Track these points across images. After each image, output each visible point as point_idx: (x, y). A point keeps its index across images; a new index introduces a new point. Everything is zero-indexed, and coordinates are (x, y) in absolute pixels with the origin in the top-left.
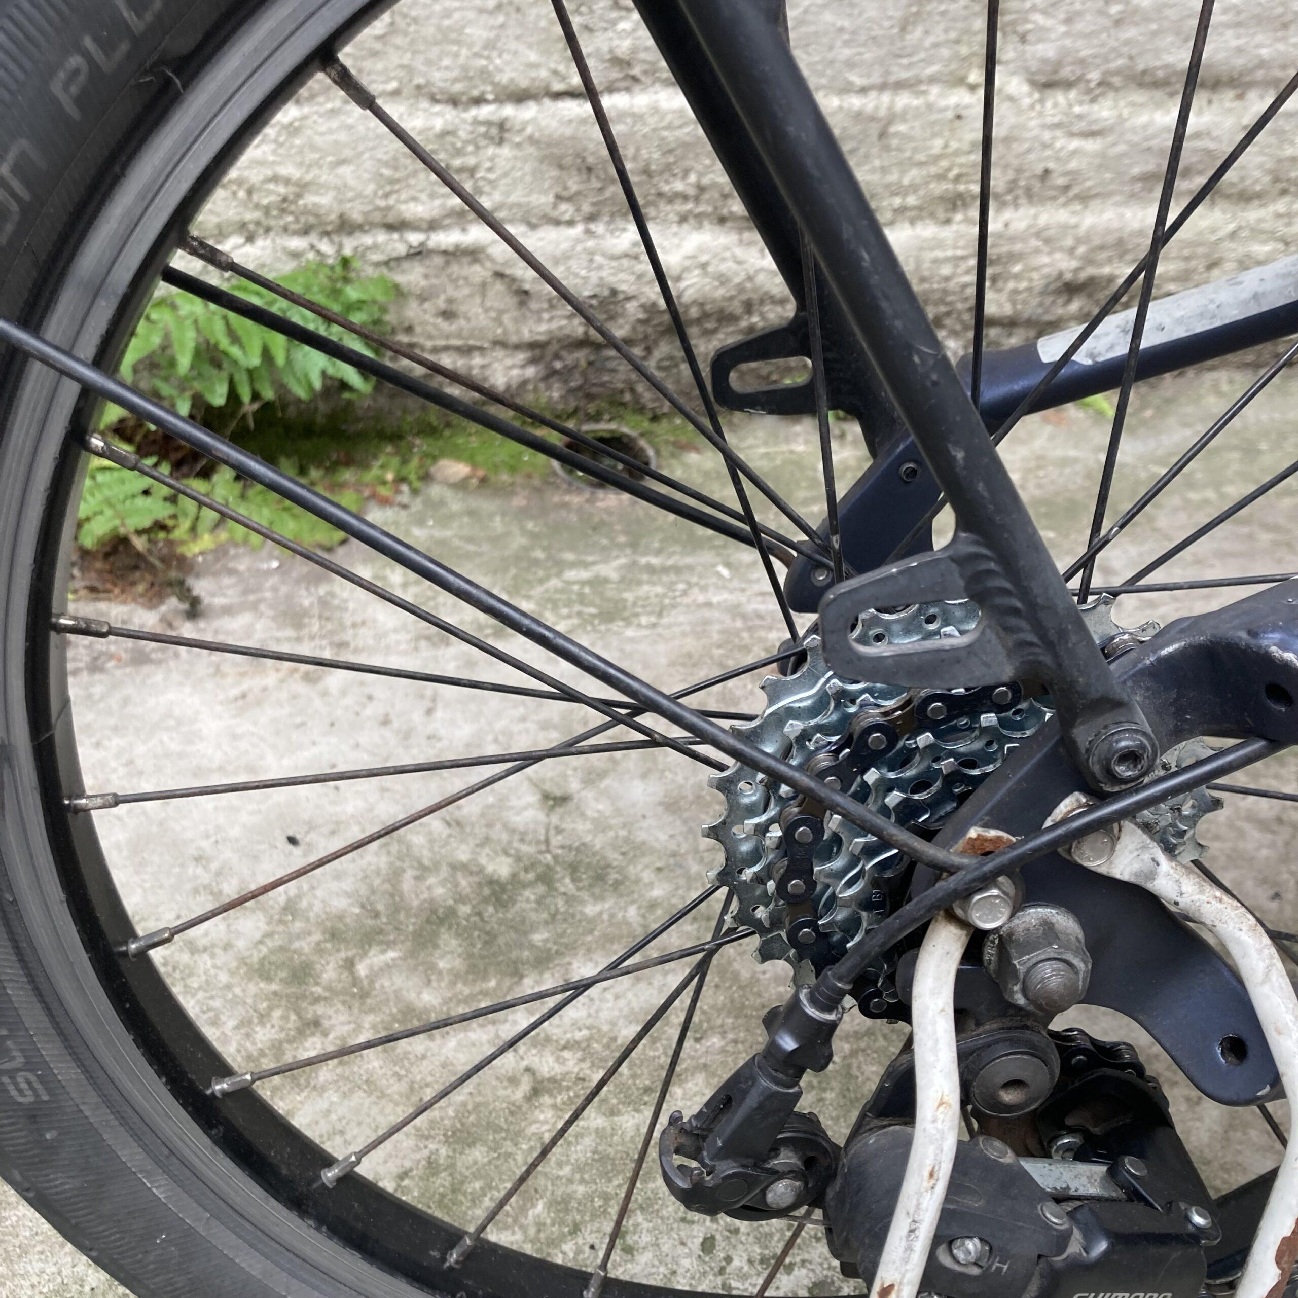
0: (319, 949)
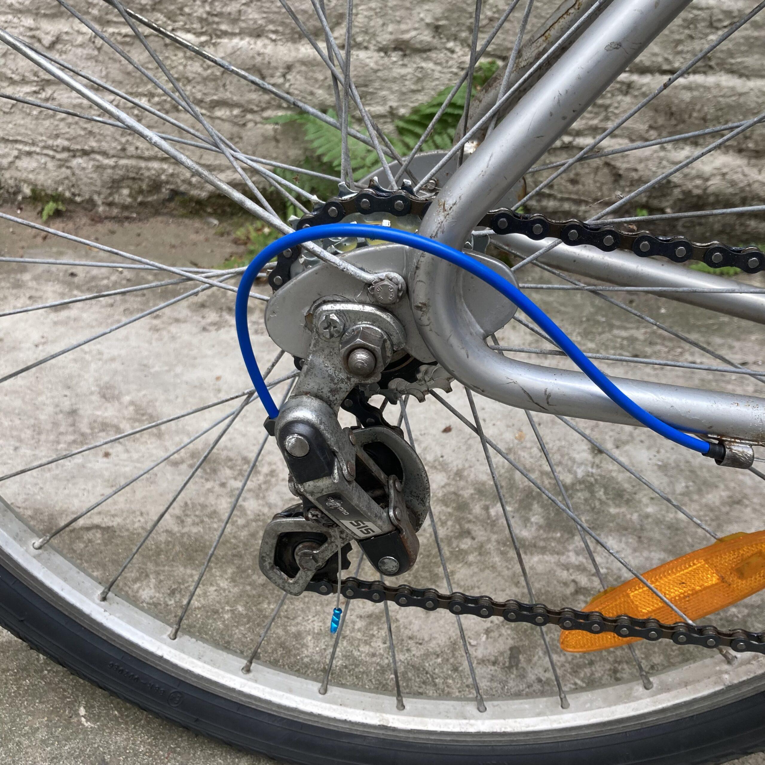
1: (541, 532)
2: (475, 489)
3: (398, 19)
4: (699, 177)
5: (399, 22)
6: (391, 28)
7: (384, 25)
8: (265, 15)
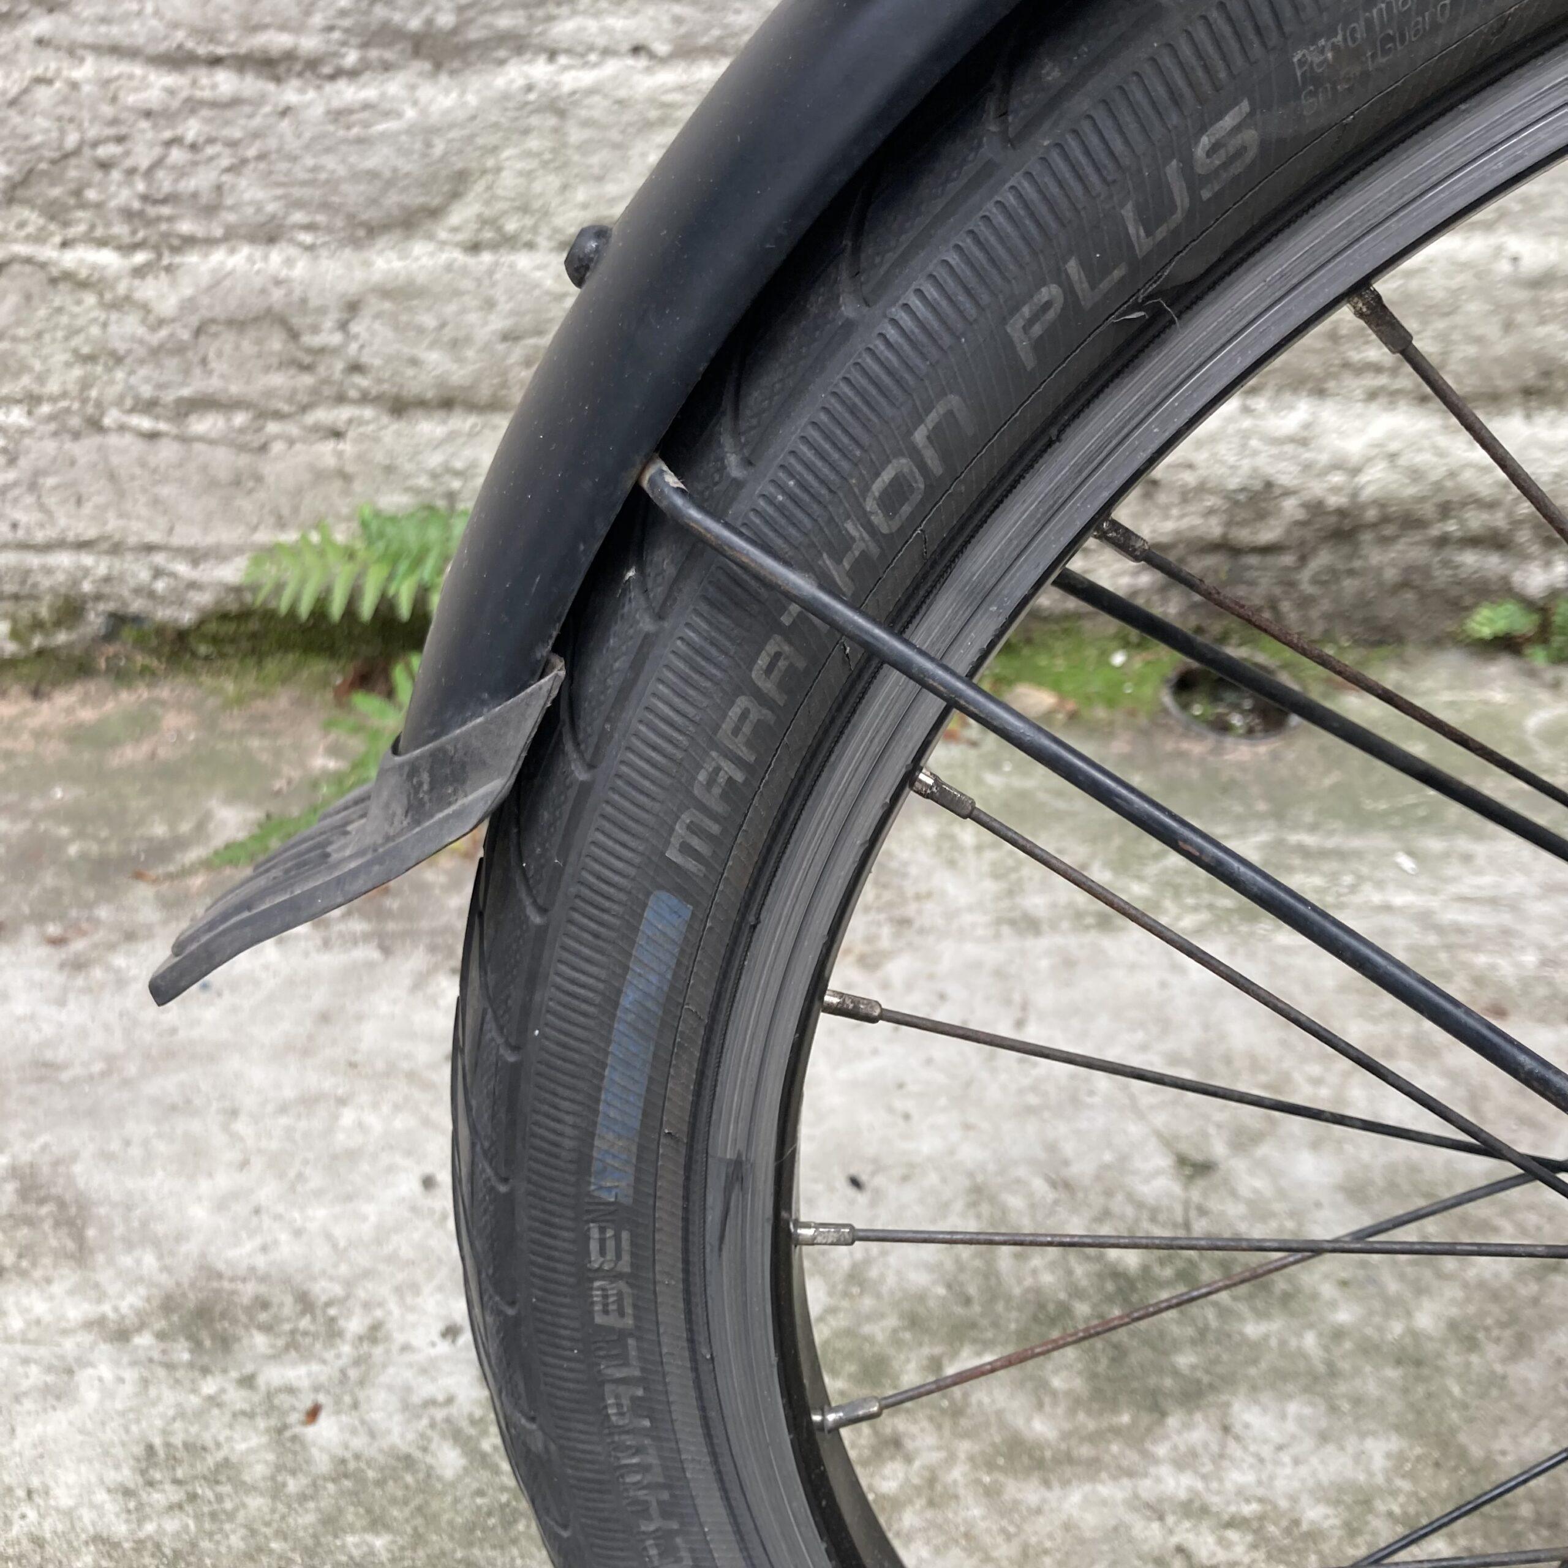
0: (897, 1342)
1: (1081, 1416)
2: (902, 1316)
3: (596, 171)
4: (1337, 466)
5: (600, 179)
6: (581, 194)
7: (565, 188)
8: (280, 191)
